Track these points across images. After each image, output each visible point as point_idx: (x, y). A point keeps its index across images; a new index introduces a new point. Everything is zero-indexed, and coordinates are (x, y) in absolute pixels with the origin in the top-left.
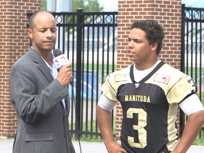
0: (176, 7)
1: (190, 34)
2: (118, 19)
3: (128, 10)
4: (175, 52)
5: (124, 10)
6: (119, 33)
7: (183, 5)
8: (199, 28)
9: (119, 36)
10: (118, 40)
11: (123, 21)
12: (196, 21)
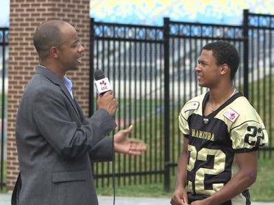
0: (83, 21)
1: (101, 56)
2: (9, 37)
3: (22, 25)
4: (83, 79)
5: (17, 25)
6: (10, 54)
7: (92, 20)
8: (112, 48)
9: (10, 58)
10: (10, 63)
11: (16, 39)
12: (109, 39)
